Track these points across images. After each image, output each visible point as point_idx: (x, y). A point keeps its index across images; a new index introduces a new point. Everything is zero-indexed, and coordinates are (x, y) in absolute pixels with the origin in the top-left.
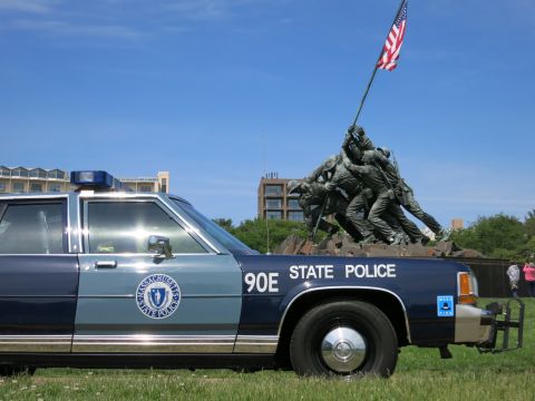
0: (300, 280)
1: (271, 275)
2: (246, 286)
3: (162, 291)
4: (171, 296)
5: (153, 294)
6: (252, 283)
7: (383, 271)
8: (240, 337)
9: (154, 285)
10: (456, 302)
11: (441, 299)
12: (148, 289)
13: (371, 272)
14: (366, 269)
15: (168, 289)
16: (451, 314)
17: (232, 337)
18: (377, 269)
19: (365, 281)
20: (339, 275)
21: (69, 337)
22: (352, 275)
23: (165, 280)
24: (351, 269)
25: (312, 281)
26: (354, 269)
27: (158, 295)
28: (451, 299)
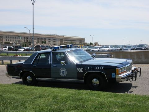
0: (86, 70)
1: (82, 69)
3: (64, 71)
4: (65, 72)
5: (62, 72)
6: (78, 70)
7: (101, 68)
8: (78, 80)
9: (62, 70)
10: (115, 75)
11: (113, 74)
12: (61, 71)
13: (99, 68)
14: (98, 68)
17: (76, 80)
18: (100, 68)
19: (98, 70)
20: (93, 68)
21: (50, 79)
23: (64, 69)
24: (95, 68)
25: (88, 70)
26: (96, 68)
27: (63, 72)
28: (115, 74)
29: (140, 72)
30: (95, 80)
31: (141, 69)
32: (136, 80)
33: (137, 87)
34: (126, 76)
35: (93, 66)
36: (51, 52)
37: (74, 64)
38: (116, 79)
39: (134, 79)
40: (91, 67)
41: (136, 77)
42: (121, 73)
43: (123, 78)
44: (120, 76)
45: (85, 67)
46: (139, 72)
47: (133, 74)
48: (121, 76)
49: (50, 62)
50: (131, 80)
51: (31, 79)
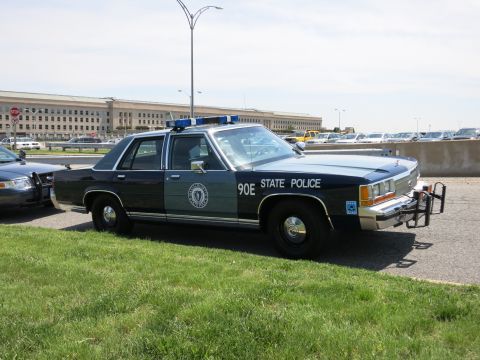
0: (266, 189)
1: (251, 185)
2: (239, 191)
3: (200, 193)
4: (204, 195)
5: (195, 194)
6: (241, 189)
7: (313, 183)
9: (196, 189)
10: (358, 205)
11: (348, 203)
12: (193, 192)
13: (306, 184)
14: (303, 182)
16: (355, 213)
18: (309, 182)
19: (302, 190)
20: (287, 184)
22: (295, 185)
23: (201, 186)
24: (294, 182)
25: (273, 190)
26: (296, 182)
27: (198, 196)
28: (355, 203)
29: (442, 198)
30: (294, 220)
31: (444, 188)
32: (427, 223)
33: (430, 245)
34: (396, 209)
35: (288, 177)
36: (168, 134)
37: (230, 170)
38: (361, 220)
39: (422, 220)
40: (281, 181)
41: (428, 212)
42: (377, 200)
43: (381, 218)
44: (373, 209)
45: (263, 181)
46: (438, 197)
47: (417, 206)
48: (378, 209)
49: (164, 164)
50: (412, 223)
51: (114, 216)
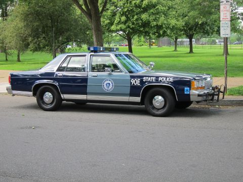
0: (146, 82)
1: (138, 80)
2: (131, 83)
3: (109, 84)
4: (111, 85)
5: (107, 85)
6: (133, 82)
7: (170, 79)
8: (130, 97)
9: (107, 82)
10: (190, 90)
11: (186, 88)
12: (105, 83)
14: (165, 79)
15: (111, 83)
16: (188, 93)
17: (128, 97)
18: (168, 79)
19: (164, 82)
20: (157, 81)
21: (86, 96)
22: (161, 80)
23: (110, 80)
25: (149, 82)
28: (189, 88)
29: (224, 93)
31: (225, 88)
38: (191, 96)
40: (154, 78)
45: (144, 78)
46: (222, 92)
49: (87, 69)
